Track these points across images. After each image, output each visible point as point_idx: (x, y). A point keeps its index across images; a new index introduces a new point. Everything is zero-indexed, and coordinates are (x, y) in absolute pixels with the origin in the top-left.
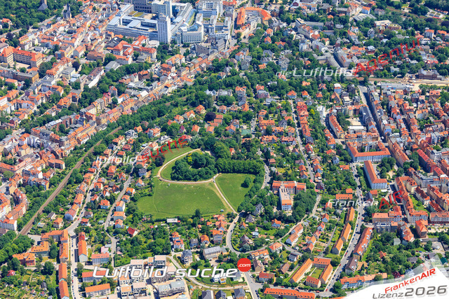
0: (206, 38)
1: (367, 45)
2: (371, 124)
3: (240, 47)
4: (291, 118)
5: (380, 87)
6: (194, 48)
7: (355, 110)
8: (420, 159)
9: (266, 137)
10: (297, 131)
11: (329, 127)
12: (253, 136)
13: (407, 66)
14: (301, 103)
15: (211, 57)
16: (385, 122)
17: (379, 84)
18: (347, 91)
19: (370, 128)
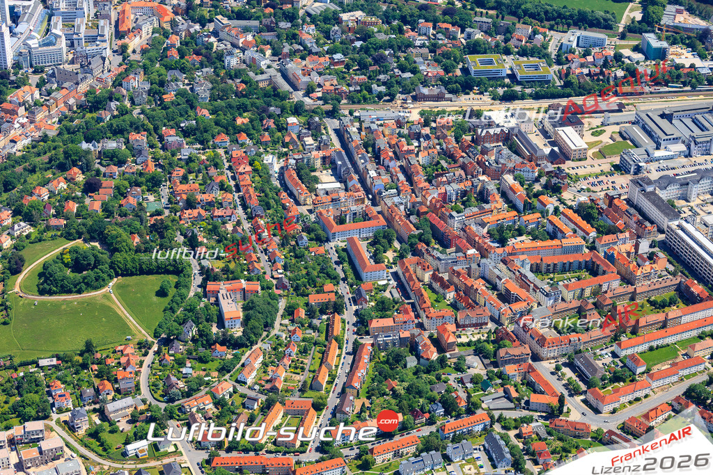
0: (71, 56)
1: (331, 52)
2: (351, 179)
3: (129, 68)
4: (224, 178)
5: (358, 118)
6: (54, 73)
7: (324, 158)
8: (433, 227)
9: (187, 212)
10: (236, 198)
11: (286, 189)
12: (167, 212)
13: (398, 82)
14: (237, 152)
15: (83, 87)
16: (373, 173)
17: (356, 114)
18: (309, 129)
19: (350, 184)
